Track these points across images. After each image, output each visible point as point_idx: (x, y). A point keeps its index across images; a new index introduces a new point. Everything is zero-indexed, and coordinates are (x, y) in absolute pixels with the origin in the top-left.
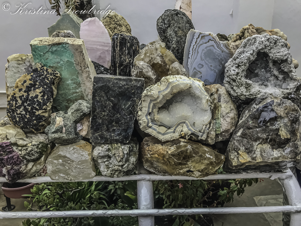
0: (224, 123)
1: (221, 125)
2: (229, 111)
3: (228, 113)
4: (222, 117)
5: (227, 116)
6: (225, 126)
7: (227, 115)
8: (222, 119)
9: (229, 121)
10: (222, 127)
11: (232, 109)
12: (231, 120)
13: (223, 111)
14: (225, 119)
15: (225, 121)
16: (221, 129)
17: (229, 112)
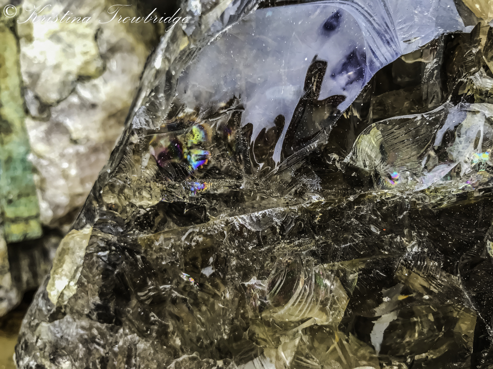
0: (54, 156)
1: (34, 170)
2: (87, 63)
3: (82, 78)
4: (33, 111)
5: (74, 99)
6: (65, 175)
7: (73, 91)
8: (35, 131)
9: (96, 136)
10: (43, 190)
11: (113, 50)
12: (104, 125)
13: (34, 70)
14: (58, 128)
15: (60, 142)
16: (44, 205)
17: (92, 69)
